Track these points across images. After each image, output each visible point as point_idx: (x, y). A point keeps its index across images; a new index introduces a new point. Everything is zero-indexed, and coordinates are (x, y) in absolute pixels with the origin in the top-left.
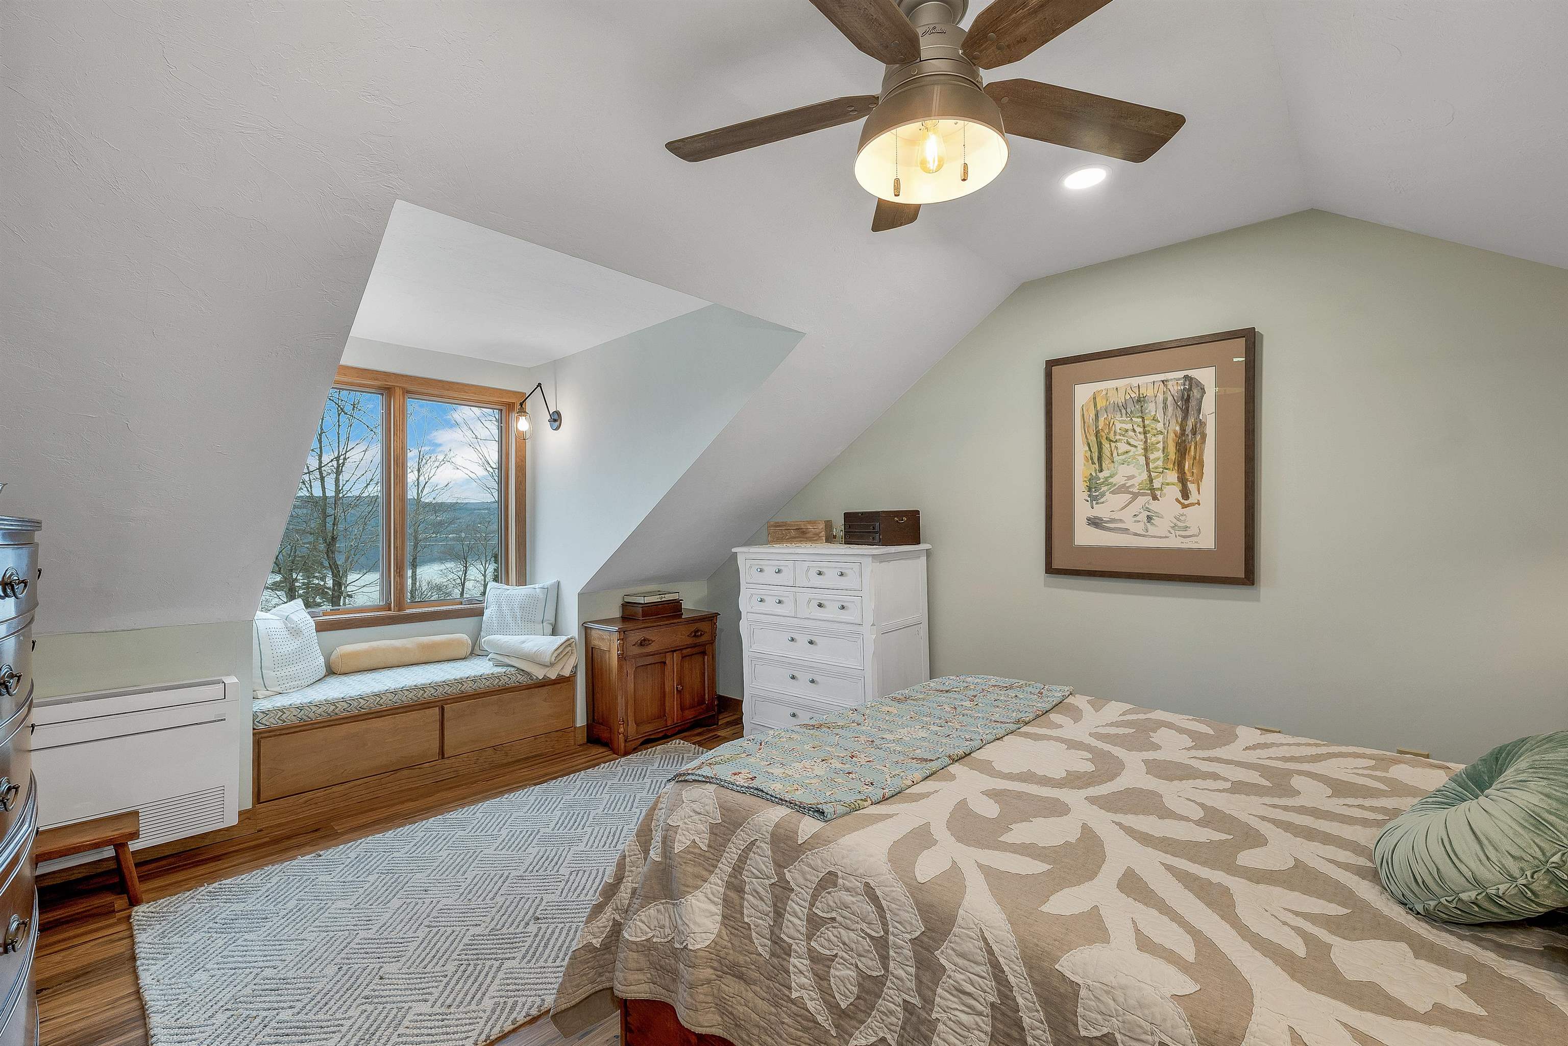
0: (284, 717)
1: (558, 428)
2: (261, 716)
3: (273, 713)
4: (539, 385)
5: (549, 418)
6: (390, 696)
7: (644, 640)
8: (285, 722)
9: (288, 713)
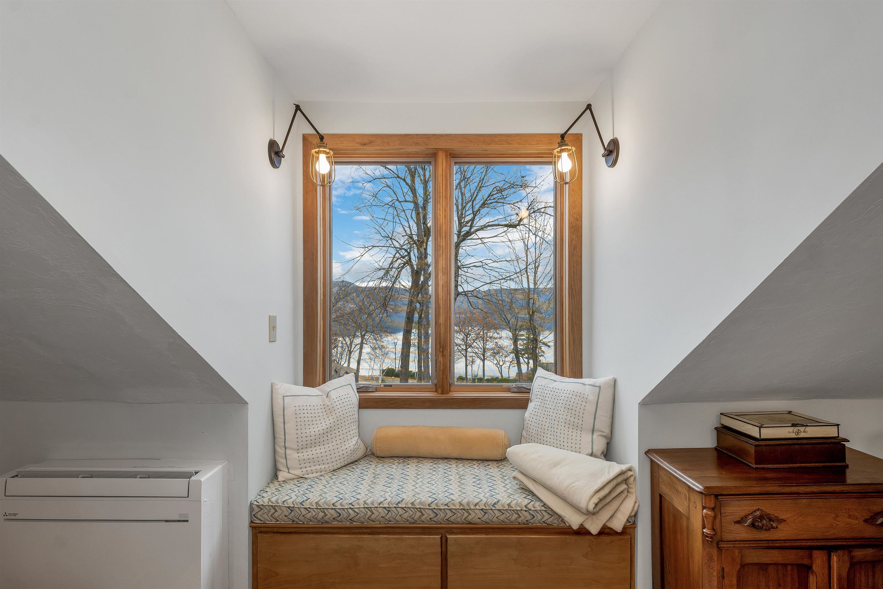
0: (276, 515)
1: (614, 163)
2: (256, 509)
3: (267, 509)
4: (589, 107)
5: (602, 151)
6: (383, 512)
7: (761, 517)
8: (277, 521)
9: (279, 512)
